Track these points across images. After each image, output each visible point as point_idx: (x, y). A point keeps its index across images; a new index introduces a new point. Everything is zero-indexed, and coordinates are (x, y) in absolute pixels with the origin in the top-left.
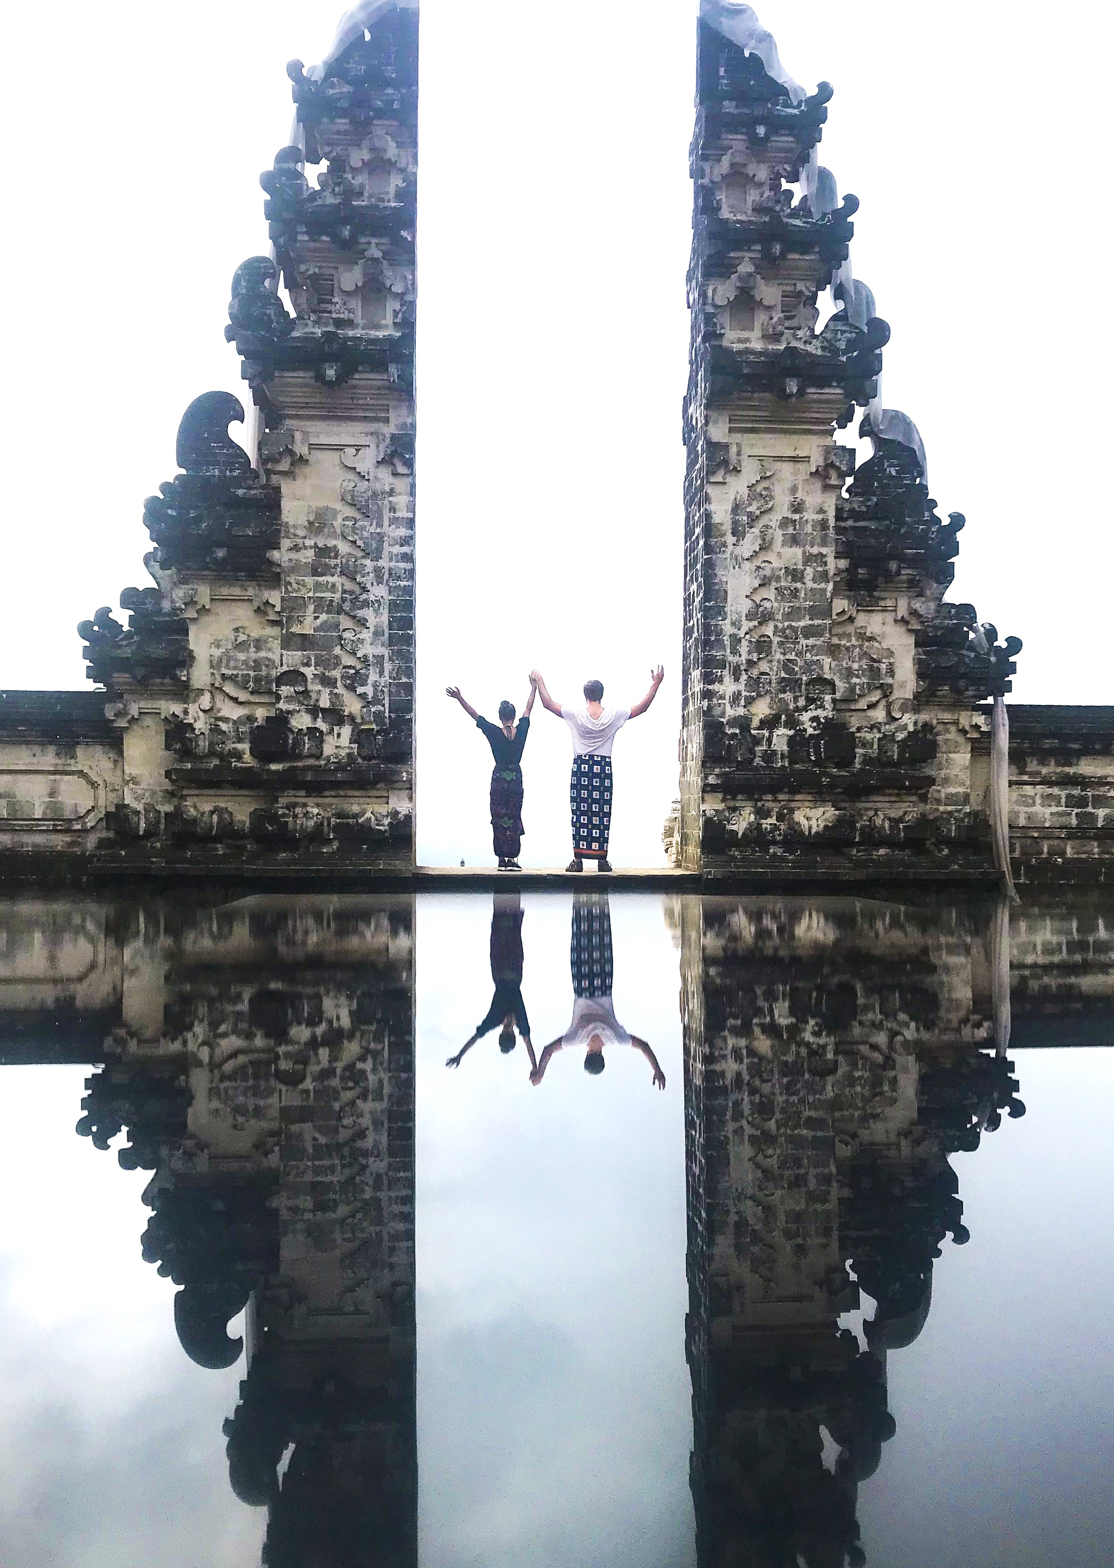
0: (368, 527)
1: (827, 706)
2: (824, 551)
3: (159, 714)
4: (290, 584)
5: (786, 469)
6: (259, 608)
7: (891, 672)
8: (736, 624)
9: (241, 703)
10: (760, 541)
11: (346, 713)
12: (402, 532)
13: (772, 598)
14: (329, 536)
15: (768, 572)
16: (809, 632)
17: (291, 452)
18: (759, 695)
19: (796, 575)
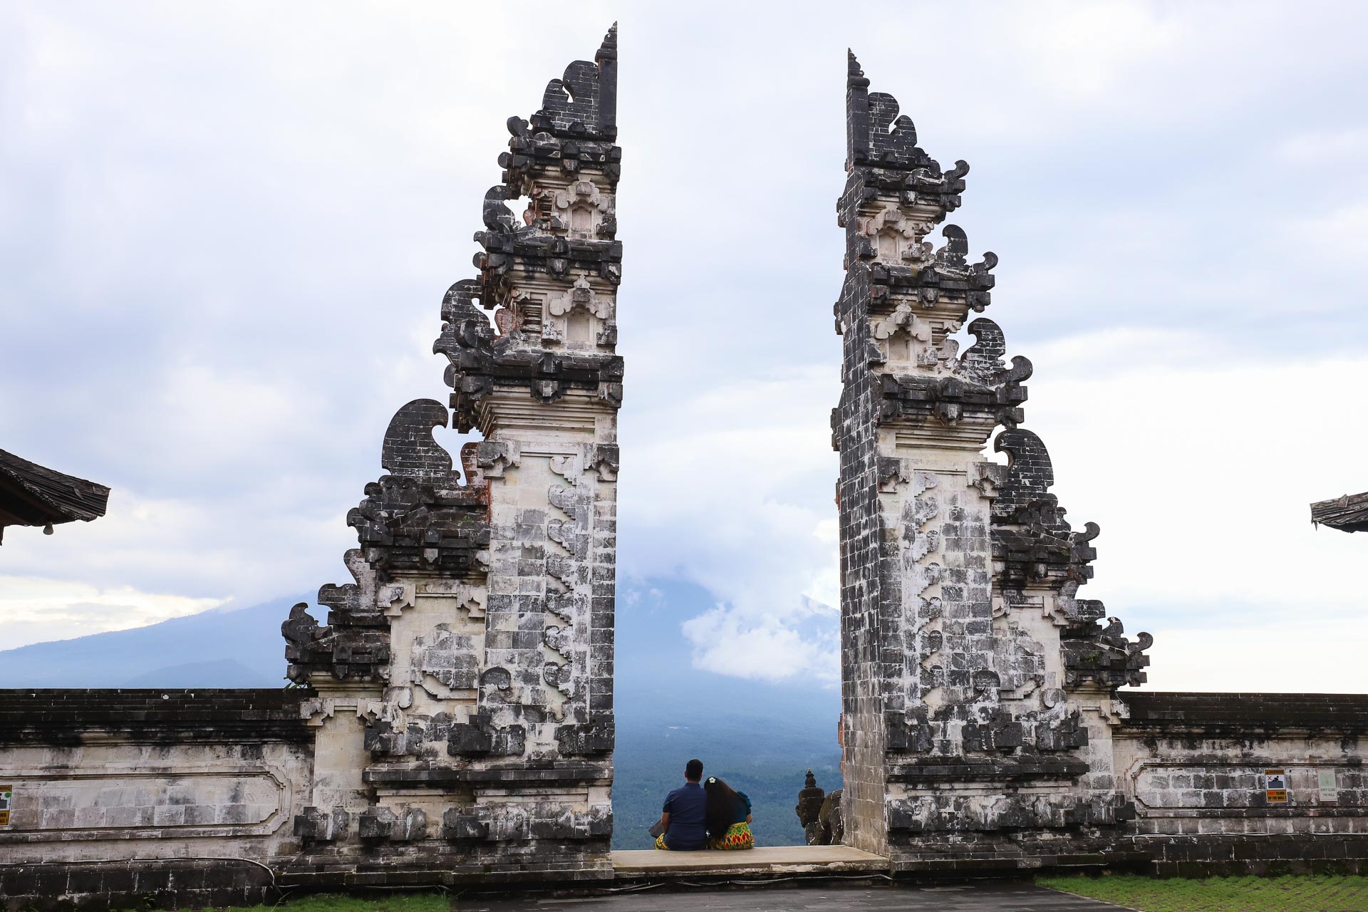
0: (573, 529)
1: (993, 698)
2: (982, 554)
3: (356, 711)
4: (497, 582)
5: (946, 481)
6: (463, 606)
7: (1042, 664)
8: (910, 621)
9: (441, 700)
10: (928, 546)
11: (547, 710)
12: (606, 534)
13: (941, 598)
14: (535, 537)
15: (936, 574)
16: (973, 628)
17: (502, 459)
18: (933, 687)
19: (959, 575)
